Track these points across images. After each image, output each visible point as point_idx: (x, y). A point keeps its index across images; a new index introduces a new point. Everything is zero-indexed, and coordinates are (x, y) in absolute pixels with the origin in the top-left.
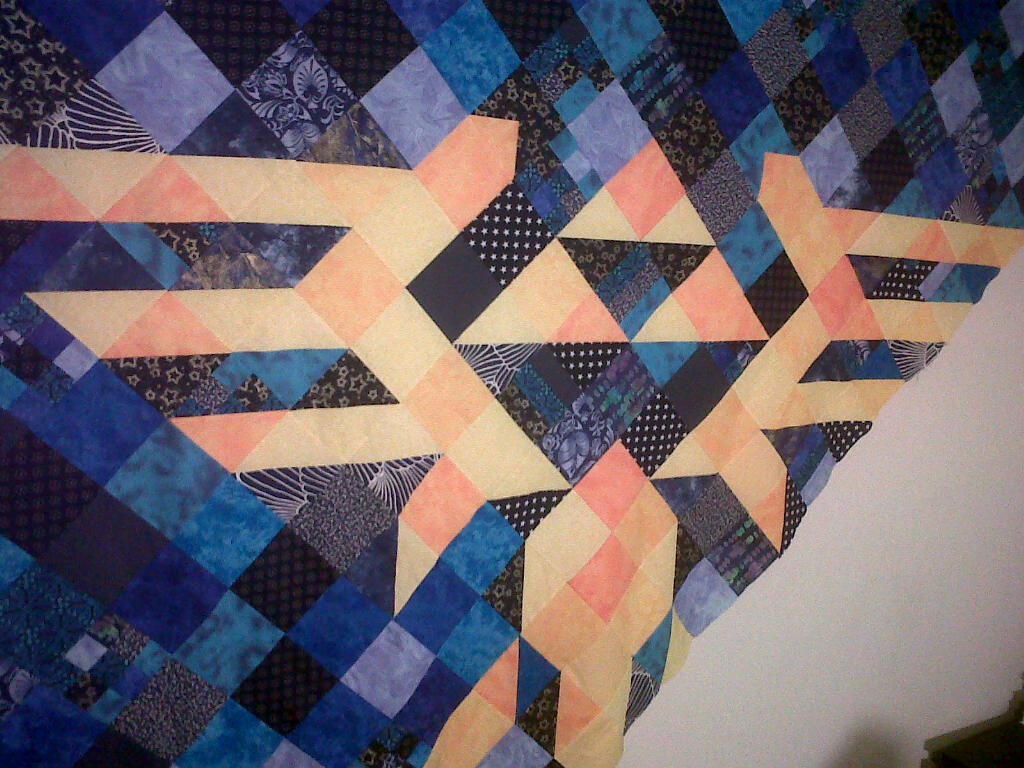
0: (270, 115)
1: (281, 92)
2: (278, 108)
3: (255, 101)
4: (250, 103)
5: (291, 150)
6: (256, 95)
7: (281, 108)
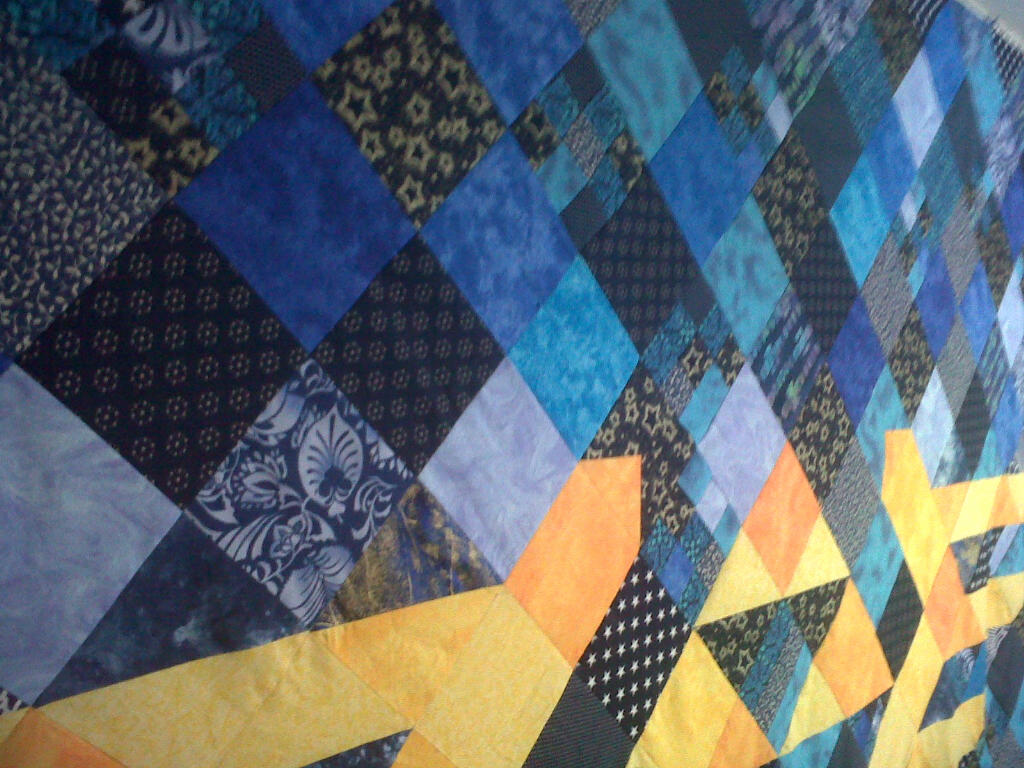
0: (257, 551)
1: (277, 496)
2: (271, 530)
3: (225, 528)
4: (215, 535)
5: (300, 613)
6: (226, 516)
7: (277, 528)
